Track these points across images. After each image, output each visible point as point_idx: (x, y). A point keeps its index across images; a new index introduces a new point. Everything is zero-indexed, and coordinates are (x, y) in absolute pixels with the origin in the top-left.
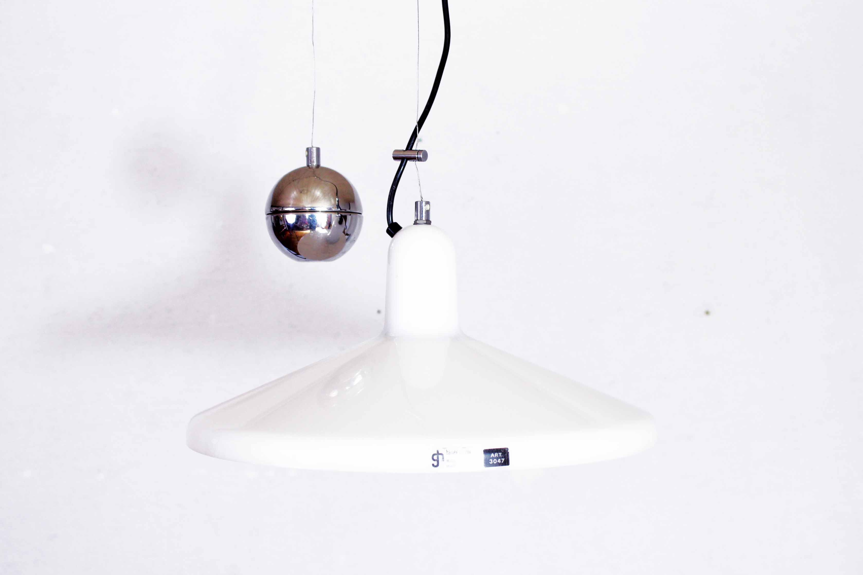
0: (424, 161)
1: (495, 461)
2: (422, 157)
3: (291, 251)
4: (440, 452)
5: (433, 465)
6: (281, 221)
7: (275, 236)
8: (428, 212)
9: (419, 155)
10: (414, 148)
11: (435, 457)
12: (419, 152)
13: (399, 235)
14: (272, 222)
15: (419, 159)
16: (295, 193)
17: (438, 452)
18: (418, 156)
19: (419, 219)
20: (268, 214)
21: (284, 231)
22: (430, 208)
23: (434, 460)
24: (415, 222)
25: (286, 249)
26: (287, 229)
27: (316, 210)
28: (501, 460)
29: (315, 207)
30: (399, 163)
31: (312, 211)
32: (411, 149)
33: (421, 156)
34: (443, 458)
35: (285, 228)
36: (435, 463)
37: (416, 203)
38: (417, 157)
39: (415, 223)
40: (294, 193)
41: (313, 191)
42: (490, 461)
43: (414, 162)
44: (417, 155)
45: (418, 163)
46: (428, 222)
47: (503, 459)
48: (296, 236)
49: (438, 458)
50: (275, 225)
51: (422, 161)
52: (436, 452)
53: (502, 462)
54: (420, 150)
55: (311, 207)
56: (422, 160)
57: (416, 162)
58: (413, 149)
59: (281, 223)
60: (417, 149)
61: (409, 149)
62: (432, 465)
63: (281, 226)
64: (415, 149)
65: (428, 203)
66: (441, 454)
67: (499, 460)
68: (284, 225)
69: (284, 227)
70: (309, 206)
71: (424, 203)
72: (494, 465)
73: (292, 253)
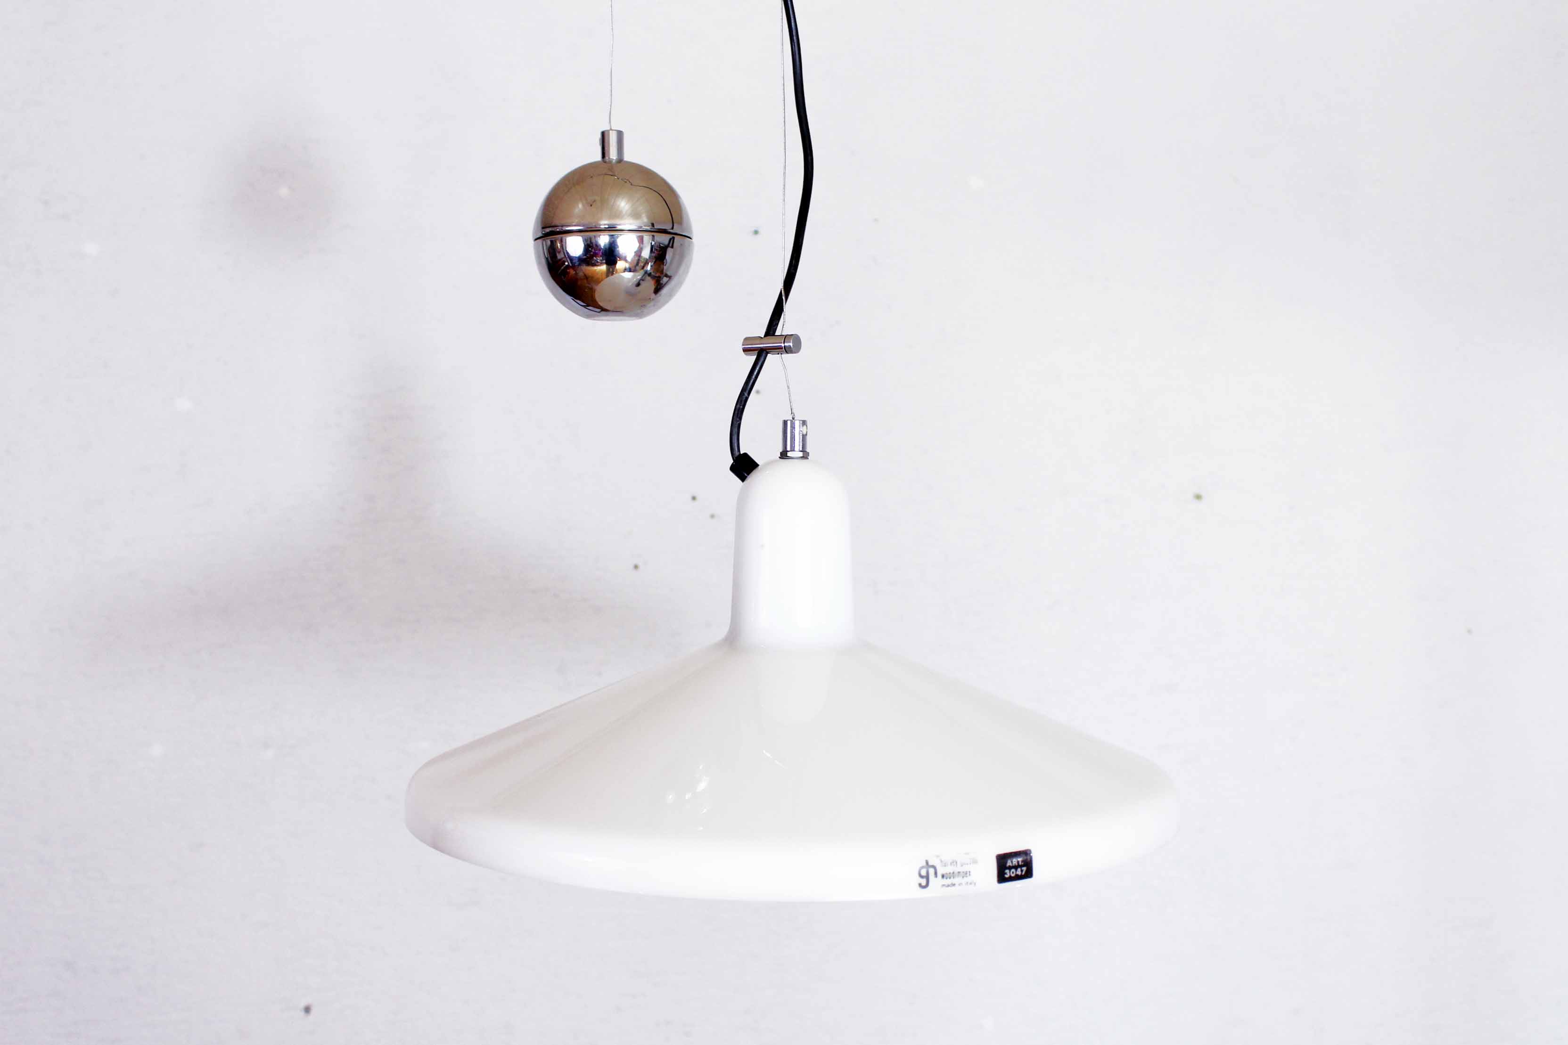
0: (795, 353)
1: (1013, 873)
2: (793, 346)
3: (578, 301)
4: (930, 864)
5: (920, 885)
6: (559, 252)
7: (551, 278)
8: (804, 437)
9: (787, 342)
10: (778, 333)
11: (924, 873)
12: (786, 337)
13: (755, 477)
14: (545, 257)
15: (787, 350)
16: (580, 206)
17: (927, 862)
18: (786, 344)
19: (788, 449)
20: (536, 239)
21: (564, 267)
22: (807, 433)
23: (921, 877)
24: (781, 453)
25: (569, 298)
26: (571, 265)
27: (619, 227)
28: (1022, 871)
29: (618, 225)
30: (752, 359)
31: (611, 229)
32: (773, 335)
33: (791, 344)
34: (936, 873)
35: (566, 263)
36: (924, 882)
37: (785, 423)
38: (785, 346)
39: (784, 455)
40: (578, 207)
41: (613, 201)
42: (1006, 874)
43: (778, 355)
44: (784, 343)
45: (785, 356)
46: (805, 456)
47: (1024, 869)
48: (585, 275)
49: (928, 873)
50: (549, 259)
51: (792, 353)
52: (924, 864)
53: (1023, 873)
54: (788, 335)
55: (608, 225)
56: (793, 351)
57: (782, 355)
58: (776, 334)
59: (560, 256)
60: (783, 334)
61: (771, 332)
62: (918, 885)
63: (560, 260)
64: (780, 334)
65: (804, 423)
66: (934, 867)
67: (1019, 870)
68: (564, 259)
69: (564, 262)
70: (606, 222)
71: (797, 424)
72: (1011, 879)
73: (579, 304)
